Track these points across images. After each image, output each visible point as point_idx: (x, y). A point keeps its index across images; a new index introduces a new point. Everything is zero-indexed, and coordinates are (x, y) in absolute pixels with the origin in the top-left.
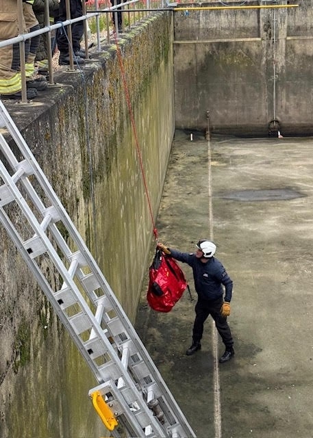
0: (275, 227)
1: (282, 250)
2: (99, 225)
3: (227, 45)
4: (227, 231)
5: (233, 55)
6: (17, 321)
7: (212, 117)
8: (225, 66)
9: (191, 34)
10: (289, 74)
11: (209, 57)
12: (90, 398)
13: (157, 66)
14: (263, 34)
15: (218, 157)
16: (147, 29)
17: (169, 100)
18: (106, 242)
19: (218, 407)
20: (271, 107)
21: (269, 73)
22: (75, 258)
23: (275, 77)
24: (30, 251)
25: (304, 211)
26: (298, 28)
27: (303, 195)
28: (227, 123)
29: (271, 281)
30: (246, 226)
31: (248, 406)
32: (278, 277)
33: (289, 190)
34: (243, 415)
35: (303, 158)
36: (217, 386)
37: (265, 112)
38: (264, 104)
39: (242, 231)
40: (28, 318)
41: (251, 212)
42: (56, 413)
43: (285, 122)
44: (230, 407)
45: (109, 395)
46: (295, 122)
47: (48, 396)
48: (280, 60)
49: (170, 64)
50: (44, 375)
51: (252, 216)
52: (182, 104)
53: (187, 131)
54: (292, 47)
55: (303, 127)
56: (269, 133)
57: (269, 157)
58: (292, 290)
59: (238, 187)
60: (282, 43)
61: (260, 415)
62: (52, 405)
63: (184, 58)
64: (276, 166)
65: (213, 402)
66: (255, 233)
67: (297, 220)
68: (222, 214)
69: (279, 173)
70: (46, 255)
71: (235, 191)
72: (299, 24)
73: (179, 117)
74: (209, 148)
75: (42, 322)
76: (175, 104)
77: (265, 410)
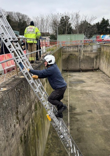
0: (79, 88)
1: (81, 92)
2: (49, 87)
3: (72, 54)
4: (71, 89)
5: (73, 56)
6: (35, 103)
7: (69, 68)
8: (71, 58)
9: (65, 52)
10: (83, 60)
11: (69, 57)
12: (47, 116)
13: (59, 58)
14: (79, 52)
15: (70, 75)
16: (57, 51)
17: (61, 65)
18: (50, 90)
19: (69, 118)
20: (80, 66)
21: (80, 59)
22: (44, 93)
23: (81, 60)
24: (36, 91)
25: (85, 85)
26: (85, 51)
27: (85, 82)
28: (71, 69)
29: (78, 97)
30: (74, 88)
31: (74, 118)
32: (80, 96)
33: (82, 81)
34: (73, 119)
35: (85, 75)
36: (69, 114)
37: (78, 67)
38: (78, 66)
39: (74, 89)
40: (37, 103)
41: (75, 85)
42: (42, 118)
43: (82, 69)
44: (71, 118)
45: (50, 115)
46: (84, 69)
47: (40, 116)
48: (82, 57)
49: (61, 58)
50: (40, 112)
51: (75, 86)
52: (63, 66)
53: (64, 70)
54: (84, 54)
55: (85, 70)
56: (79, 71)
57: (79, 75)
58: (82, 99)
59: (73, 81)
60: (82, 54)
61: (76, 119)
62: (41, 117)
63: (64, 57)
64: (80, 77)
65: (68, 117)
66: (76, 89)
67: (83, 87)
68: (70, 86)
69: (81, 78)
70: (39, 92)
71: (73, 82)
72: (86, 50)
73: (63, 68)
74: (68, 74)
75: (39, 103)
76: (62, 65)
77: (77, 118)
